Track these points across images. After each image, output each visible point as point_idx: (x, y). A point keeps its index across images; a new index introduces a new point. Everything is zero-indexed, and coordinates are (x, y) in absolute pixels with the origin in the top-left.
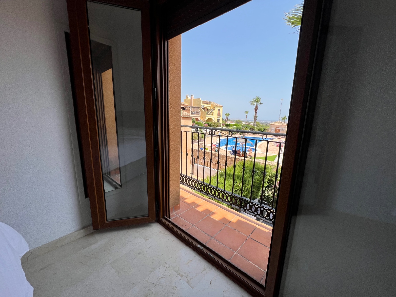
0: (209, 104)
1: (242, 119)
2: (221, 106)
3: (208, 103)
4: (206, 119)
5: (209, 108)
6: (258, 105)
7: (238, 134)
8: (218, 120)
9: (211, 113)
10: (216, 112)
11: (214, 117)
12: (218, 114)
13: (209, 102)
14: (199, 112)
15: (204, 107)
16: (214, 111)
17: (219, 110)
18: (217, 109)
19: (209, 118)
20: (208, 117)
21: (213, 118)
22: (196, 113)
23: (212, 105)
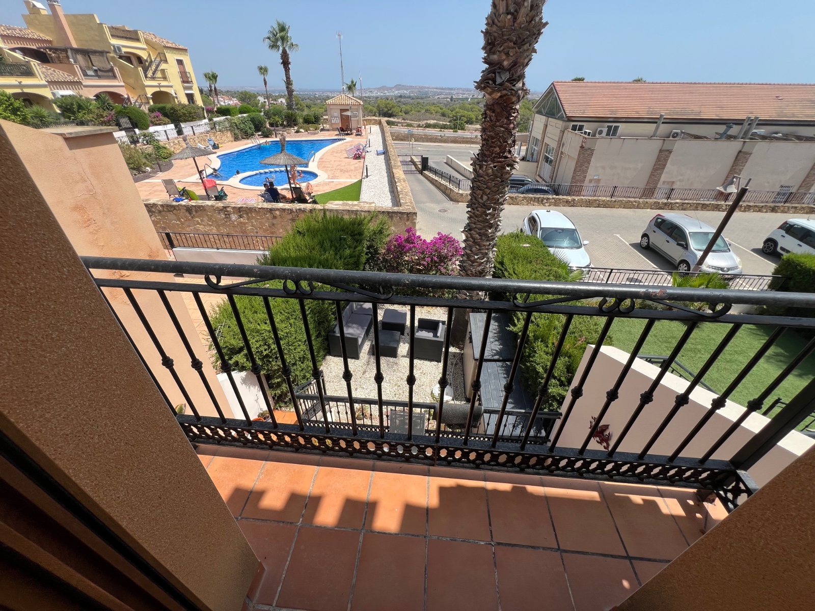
0: (138, 40)
1: (254, 89)
2: (181, 47)
3: (133, 36)
4: (149, 95)
5: (144, 55)
6: (287, 49)
7: (259, 135)
8: (190, 97)
9: (159, 74)
10: (171, 68)
11: (171, 87)
12: (182, 77)
13: (136, 32)
14: (112, 70)
15: (124, 50)
16: (163, 66)
17: (180, 62)
18: (172, 57)
19: (157, 89)
20: (151, 87)
21: (171, 91)
22: (100, 73)
23: (147, 42)
